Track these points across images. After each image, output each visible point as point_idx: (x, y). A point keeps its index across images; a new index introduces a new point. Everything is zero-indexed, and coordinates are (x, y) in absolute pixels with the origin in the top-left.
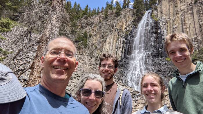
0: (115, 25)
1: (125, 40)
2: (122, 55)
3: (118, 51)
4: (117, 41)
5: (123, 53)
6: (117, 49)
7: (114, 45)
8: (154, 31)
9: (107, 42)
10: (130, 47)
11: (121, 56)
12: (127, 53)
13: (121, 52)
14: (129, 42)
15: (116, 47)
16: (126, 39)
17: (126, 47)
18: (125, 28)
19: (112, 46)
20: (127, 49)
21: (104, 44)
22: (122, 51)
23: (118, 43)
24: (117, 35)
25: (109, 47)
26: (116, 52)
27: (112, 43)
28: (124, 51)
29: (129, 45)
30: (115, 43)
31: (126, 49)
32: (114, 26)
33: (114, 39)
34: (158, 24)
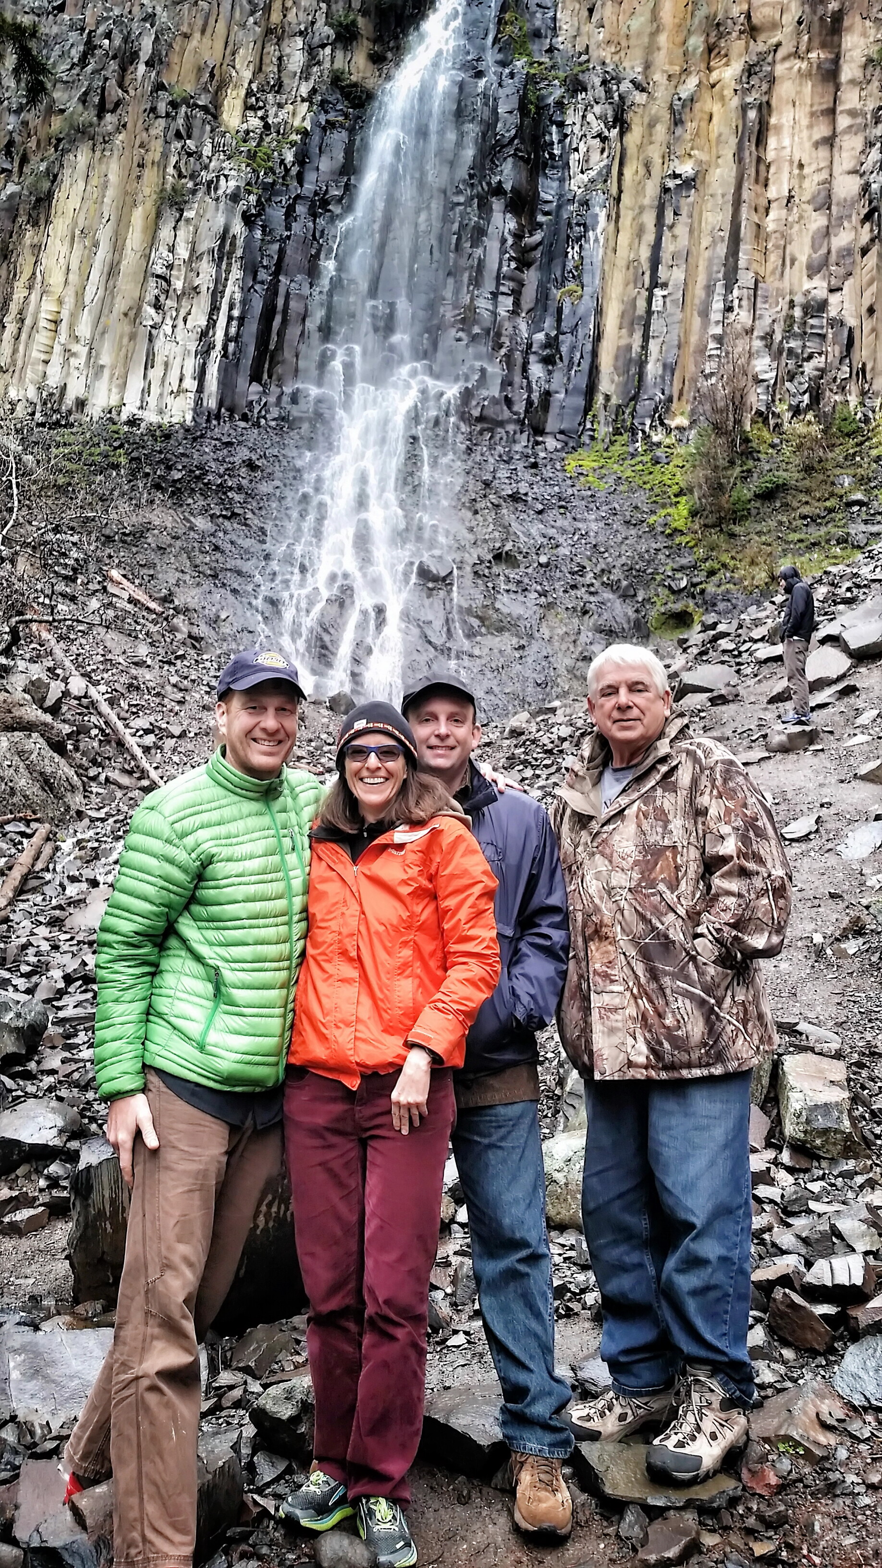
0: (146, 46)
1: (238, 228)
2: (201, 375)
3: (168, 329)
4: (156, 228)
5: (216, 354)
6: (157, 306)
7: (130, 260)
8: (508, 186)
9: (60, 226)
10: (280, 302)
11: (190, 384)
12: (247, 362)
13: (193, 346)
14: (282, 252)
15: (152, 283)
16: (248, 220)
17: (244, 302)
18: (248, 107)
19: (112, 271)
20: (252, 327)
21: (30, 238)
22: (204, 334)
23: (172, 249)
24: (162, 164)
25: (73, 278)
26: (143, 333)
27: (104, 235)
28: (227, 339)
29: (273, 289)
30: (135, 239)
31: (241, 320)
32: (134, 56)
33: (128, 202)
34: (553, 122)
